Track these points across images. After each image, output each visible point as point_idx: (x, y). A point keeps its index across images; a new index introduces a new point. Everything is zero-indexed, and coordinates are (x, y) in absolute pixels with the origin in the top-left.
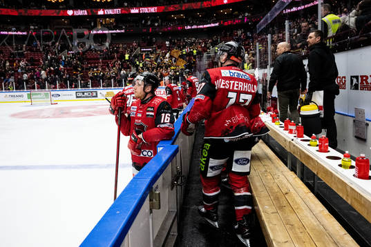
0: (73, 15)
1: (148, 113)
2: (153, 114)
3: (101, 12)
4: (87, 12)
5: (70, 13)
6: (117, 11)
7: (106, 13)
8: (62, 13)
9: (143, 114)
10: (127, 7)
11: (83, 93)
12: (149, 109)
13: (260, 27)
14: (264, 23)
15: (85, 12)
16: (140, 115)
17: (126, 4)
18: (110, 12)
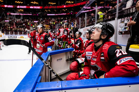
0: (7, 7)
1: (41, 39)
2: (43, 39)
3: (18, 7)
4: (13, 6)
5: (6, 6)
6: (25, 7)
7: (20, 7)
8: (2, 6)
9: (40, 38)
10: (29, 6)
11: (11, 36)
12: (42, 37)
13: (77, 15)
14: (78, 14)
15: (12, 7)
16: (38, 39)
17: (28, 5)
18: (22, 7)
